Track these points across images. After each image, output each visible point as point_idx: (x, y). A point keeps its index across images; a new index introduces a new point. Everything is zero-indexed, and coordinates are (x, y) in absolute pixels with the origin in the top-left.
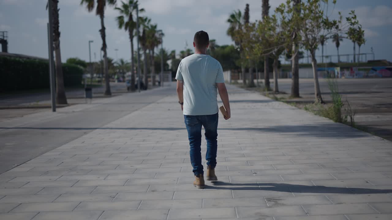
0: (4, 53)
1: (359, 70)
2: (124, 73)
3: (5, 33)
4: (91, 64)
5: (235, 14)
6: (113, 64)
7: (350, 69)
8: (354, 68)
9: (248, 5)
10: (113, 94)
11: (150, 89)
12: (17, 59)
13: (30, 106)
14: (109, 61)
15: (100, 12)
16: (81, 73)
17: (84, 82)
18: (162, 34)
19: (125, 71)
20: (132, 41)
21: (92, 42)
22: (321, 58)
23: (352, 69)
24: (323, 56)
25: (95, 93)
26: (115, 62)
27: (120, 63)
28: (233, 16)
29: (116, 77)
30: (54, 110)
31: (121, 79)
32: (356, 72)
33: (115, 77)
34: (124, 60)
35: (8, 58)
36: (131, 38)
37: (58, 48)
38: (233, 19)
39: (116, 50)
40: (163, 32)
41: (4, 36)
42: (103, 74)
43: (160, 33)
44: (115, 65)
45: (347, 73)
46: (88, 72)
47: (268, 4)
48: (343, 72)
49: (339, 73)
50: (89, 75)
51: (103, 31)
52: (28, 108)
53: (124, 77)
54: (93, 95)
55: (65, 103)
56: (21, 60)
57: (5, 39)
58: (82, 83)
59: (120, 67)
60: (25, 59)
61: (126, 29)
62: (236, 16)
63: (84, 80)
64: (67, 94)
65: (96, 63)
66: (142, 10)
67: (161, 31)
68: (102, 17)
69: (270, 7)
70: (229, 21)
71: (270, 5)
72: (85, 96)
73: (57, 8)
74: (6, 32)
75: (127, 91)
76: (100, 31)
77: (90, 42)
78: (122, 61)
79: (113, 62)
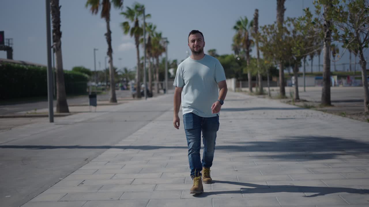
0: (10, 60)
1: (356, 78)
2: (127, 81)
3: (10, 40)
4: (96, 73)
5: (241, 20)
6: (117, 73)
7: (347, 78)
8: (351, 77)
9: (257, 10)
10: (118, 102)
11: (156, 96)
12: (21, 66)
13: (27, 115)
14: (114, 69)
15: (106, 14)
16: (86, 80)
17: (89, 89)
18: (167, 42)
19: (129, 79)
20: (138, 47)
21: (97, 50)
22: (318, 67)
23: (348, 78)
24: (319, 65)
25: (99, 101)
26: (120, 71)
27: (124, 72)
28: (239, 23)
29: (120, 85)
30: (52, 121)
31: (125, 87)
32: (353, 81)
33: (118, 85)
34: (128, 69)
35: (12, 65)
36: (137, 44)
37: (58, 49)
38: (239, 25)
39: (120, 59)
40: (168, 40)
41: (9, 44)
42: (107, 82)
43: (165, 40)
44: (119, 73)
45: (344, 81)
46: (93, 81)
47: (283, 7)
48: (340, 80)
49: (336, 81)
50: (94, 84)
51: (109, 35)
52: (25, 117)
53: (127, 85)
54: (98, 102)
55: (67, 111)
56: (25, 67)
57: (11, 46)
58: (87, 90)
59: (123, 76)
60: (29, 66)
61: (132, 35)
62: (242, 23)
63: (89, 87)
64: (69, 102)
65: (101, 72)
66: (149, 15)
67: (166, 38)
68: (108, 19)
69: (285, 10)
70: (235, 28)
71: (285, 8)
72: (89, 103)
73: (58, 5)
74: (12, 39)
75: (132, 98)
76: (106, 35)
77: (95, 50)
78: (126, 70)
79: (117, 70)
